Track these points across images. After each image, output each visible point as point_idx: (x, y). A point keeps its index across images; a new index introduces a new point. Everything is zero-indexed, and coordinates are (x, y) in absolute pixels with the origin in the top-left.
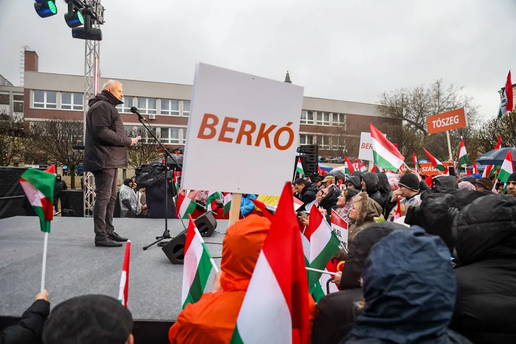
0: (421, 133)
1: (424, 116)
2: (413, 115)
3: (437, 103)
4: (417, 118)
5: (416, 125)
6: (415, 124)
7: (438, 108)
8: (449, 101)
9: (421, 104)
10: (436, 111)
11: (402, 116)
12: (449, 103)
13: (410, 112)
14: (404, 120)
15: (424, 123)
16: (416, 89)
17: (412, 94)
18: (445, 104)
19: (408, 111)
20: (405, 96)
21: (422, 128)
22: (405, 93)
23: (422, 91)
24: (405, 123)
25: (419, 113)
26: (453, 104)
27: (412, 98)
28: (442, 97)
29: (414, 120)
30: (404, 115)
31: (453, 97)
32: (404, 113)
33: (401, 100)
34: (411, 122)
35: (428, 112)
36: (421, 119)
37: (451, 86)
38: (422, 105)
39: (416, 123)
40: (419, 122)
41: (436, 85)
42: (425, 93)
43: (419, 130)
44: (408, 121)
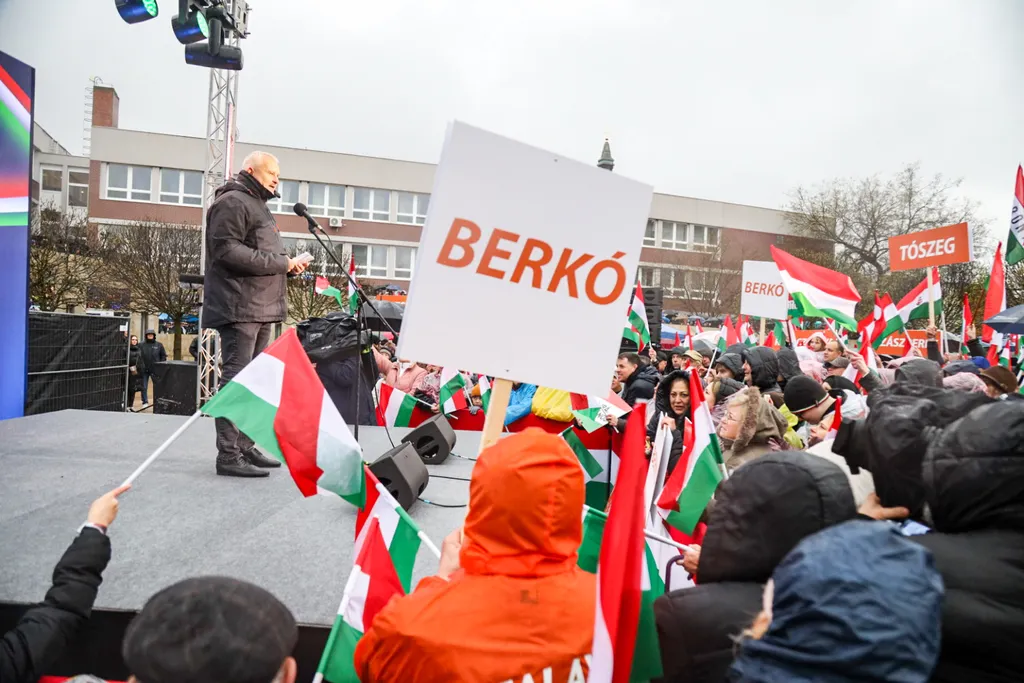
0: (871, 270)
1: (879, 236)
2: (856, 234)
3: (906, 211)
4: (865, 240)
5: (862, 255)
6: (860, 252)
7: (907, 221)
8: (931, 206)
9: (873, 212)
10: (905, 228)
11: (833, 235)
12: (931, 210)
13: (851, 227)
14: (839, 242)
15: (878, 251)
16: (865, 181)
17: (856, 190)
18: (922, 214)
19: (846, 224)
20: (841, 196)
21: (873, 260)
22: (841, 188)
23: (877, 185)
24: (839, 248)
25: (869, 229)
26: (940, 214)
27: (856, 200)
28: (916, 199)
29: (857, 244)
30: (838, 232)
31: (941, 199)
32: (839, 229)
33: (832, 203)
34: (851, 247)
35: (888, 229)
36: (872, 242)
37: (938, 177)
38: (876, 214)
39: (863, 250)
40: (868, 249)
41: (907, 174)
42: (881, 189)
43: (867, 265)
44: (845, 244)
